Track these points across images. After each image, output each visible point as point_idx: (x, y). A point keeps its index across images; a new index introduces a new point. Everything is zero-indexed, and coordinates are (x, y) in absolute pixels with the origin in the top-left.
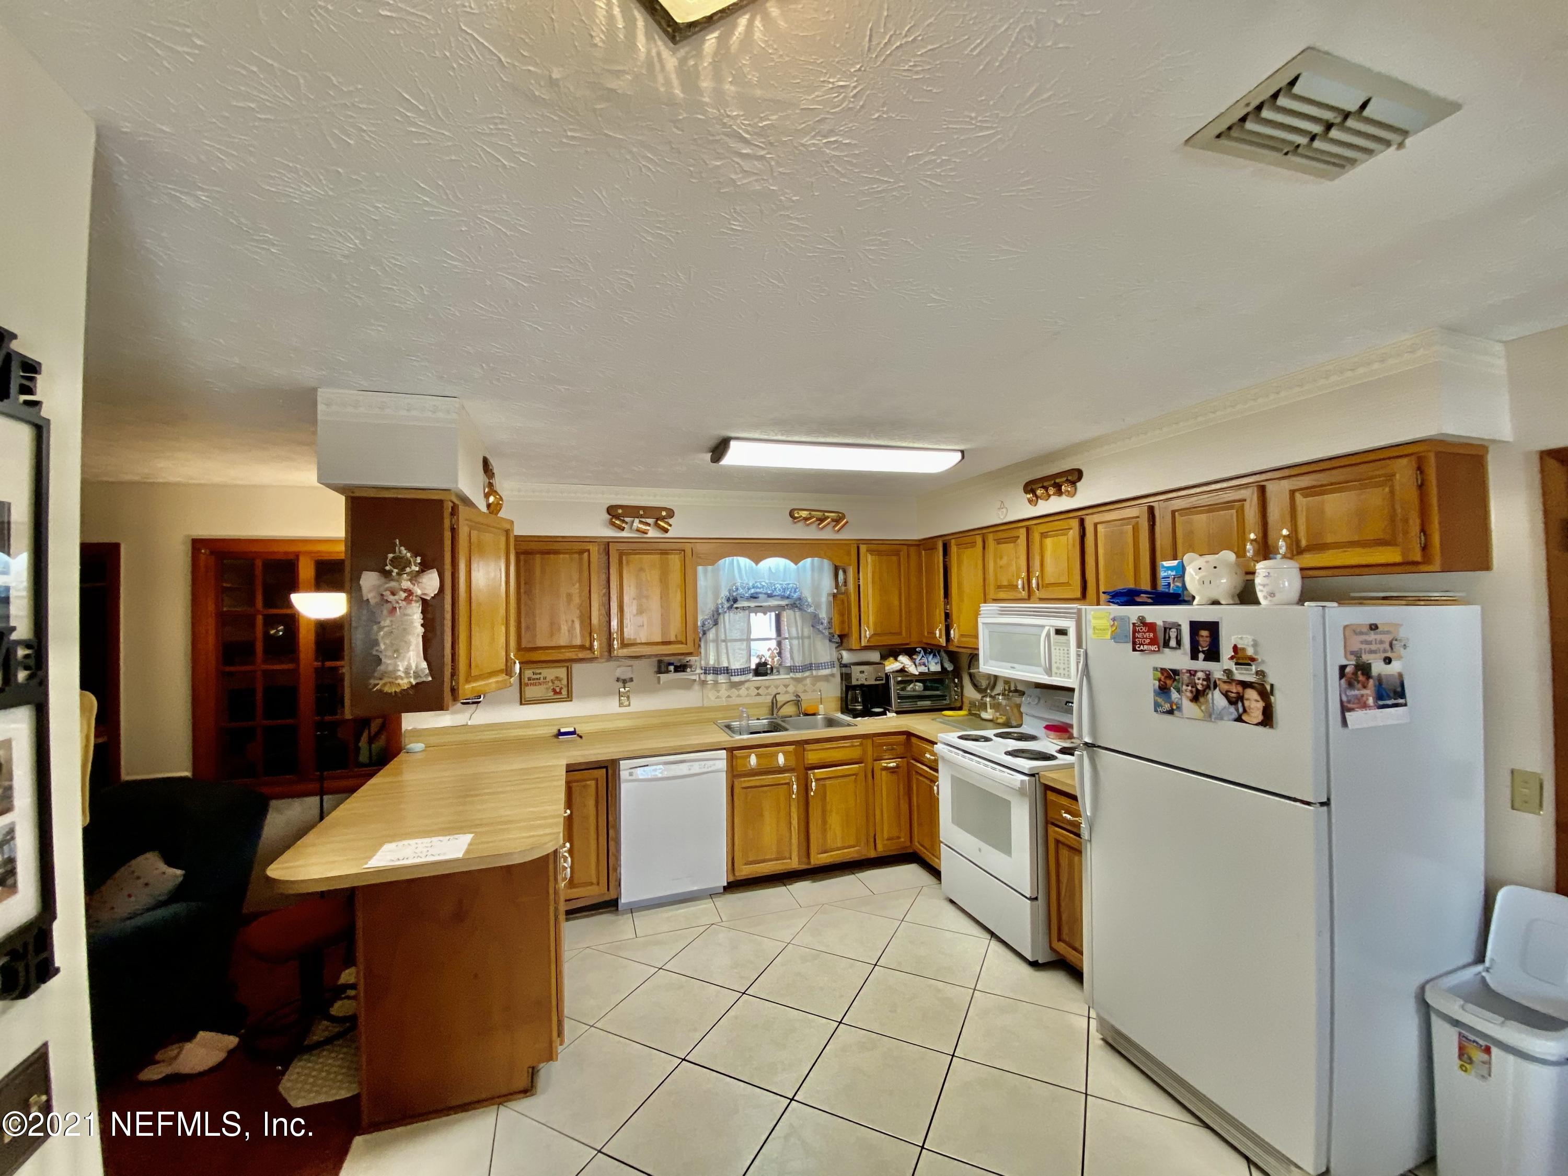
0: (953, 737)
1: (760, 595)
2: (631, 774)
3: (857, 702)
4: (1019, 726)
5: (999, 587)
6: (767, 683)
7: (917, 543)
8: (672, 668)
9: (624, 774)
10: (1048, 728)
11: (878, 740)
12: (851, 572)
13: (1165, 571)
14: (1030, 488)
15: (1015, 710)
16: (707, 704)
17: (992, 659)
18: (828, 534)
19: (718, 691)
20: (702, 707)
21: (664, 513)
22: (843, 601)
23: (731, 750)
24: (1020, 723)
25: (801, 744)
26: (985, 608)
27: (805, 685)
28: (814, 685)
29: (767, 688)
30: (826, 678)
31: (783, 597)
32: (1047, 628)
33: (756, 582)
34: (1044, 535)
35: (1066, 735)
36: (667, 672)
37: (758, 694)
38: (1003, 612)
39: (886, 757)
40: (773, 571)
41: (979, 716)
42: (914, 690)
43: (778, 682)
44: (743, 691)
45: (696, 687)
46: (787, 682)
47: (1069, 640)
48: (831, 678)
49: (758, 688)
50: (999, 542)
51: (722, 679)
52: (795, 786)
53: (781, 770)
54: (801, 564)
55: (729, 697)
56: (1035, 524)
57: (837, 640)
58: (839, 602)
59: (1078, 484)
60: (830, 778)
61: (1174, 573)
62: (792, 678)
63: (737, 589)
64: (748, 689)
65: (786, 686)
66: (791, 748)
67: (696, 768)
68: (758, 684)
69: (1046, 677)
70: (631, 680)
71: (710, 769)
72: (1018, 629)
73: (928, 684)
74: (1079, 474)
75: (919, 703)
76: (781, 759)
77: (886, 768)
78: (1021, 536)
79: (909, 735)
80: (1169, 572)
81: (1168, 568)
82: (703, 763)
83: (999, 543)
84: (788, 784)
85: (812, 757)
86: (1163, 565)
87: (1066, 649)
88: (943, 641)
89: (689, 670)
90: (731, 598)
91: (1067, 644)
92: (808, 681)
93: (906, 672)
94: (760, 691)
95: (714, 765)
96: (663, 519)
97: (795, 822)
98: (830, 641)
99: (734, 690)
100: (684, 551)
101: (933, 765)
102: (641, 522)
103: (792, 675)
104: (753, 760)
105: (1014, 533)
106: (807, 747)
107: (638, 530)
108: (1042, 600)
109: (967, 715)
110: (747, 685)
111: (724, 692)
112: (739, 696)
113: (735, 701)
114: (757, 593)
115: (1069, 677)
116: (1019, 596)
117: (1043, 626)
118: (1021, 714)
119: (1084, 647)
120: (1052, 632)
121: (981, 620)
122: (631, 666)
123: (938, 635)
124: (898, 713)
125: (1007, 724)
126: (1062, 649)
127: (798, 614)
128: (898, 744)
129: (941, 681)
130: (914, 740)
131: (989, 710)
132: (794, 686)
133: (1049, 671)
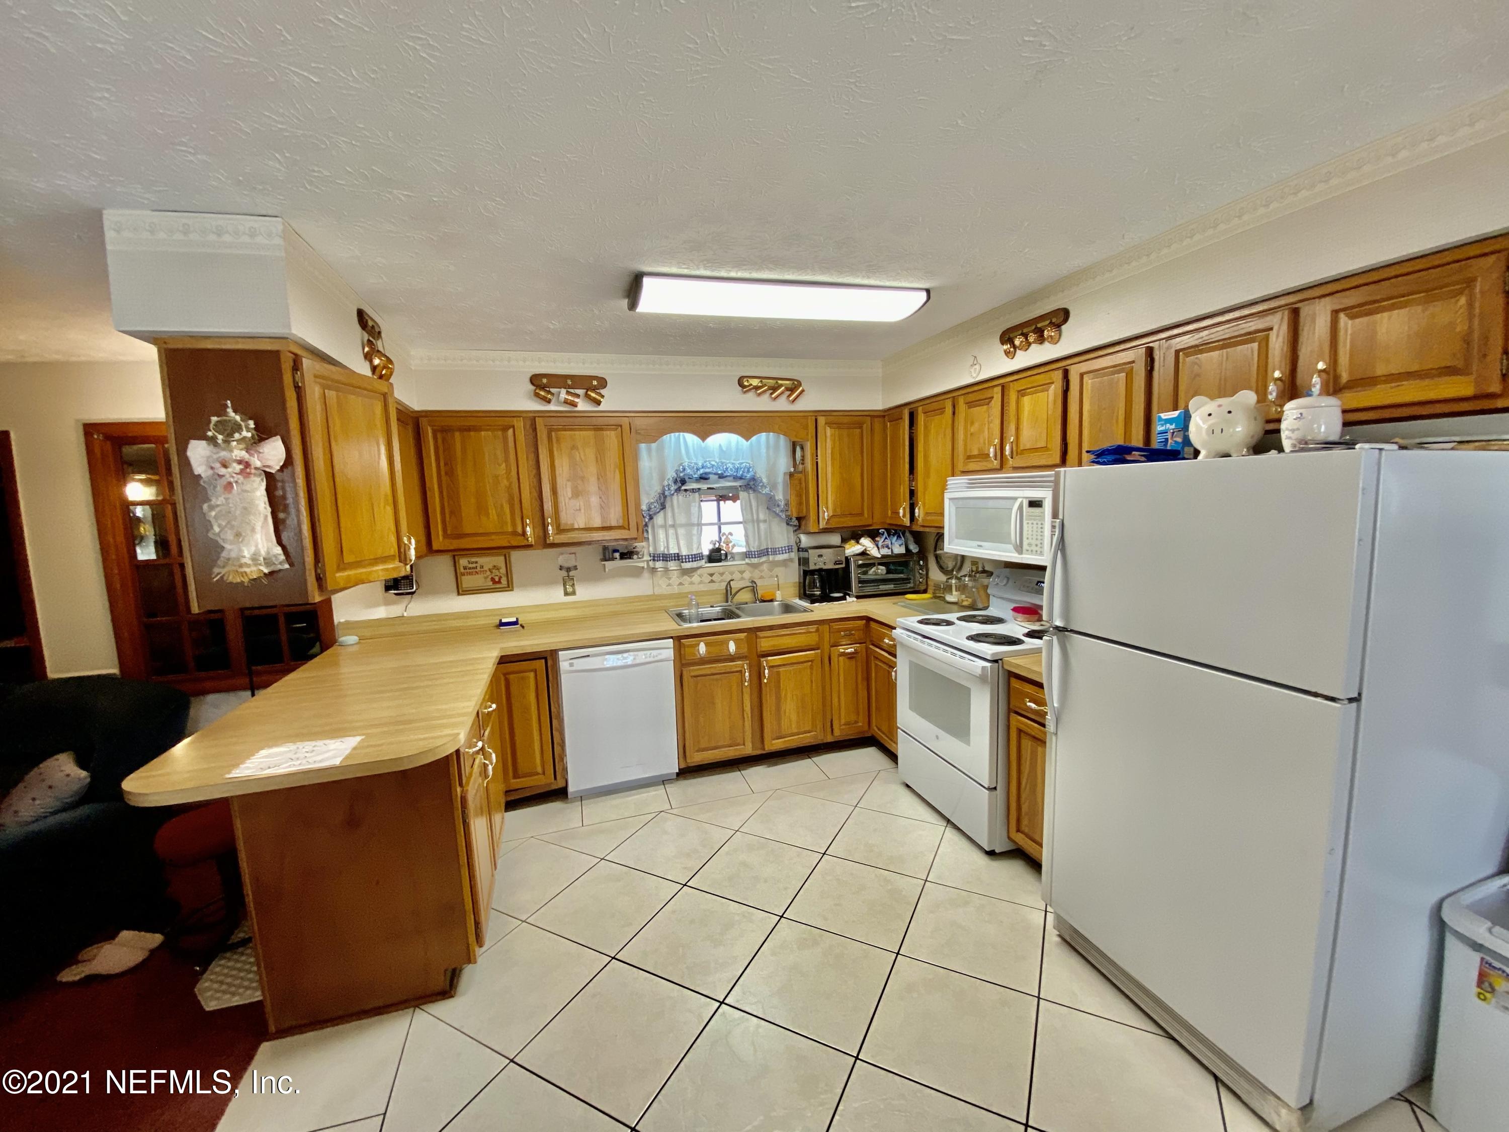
0: (912, 621)
1: (711, 476)
2: (571, 665)
3: (815, 587)
4: (986, 608)
5: (969, 457)
6: (721, 570)
7: (882, 414)
8: (617, 555)
9: (564, 665)
10: (1016, 610)
11: (836, 626)
12: (809, 447)
13: (1162, 425)
14: (1007, 338)
15: (982, 593)
16: (658, 591)
17: (957, 538)
18: (782, 404)
19: (669, 579)
20: (654, 595)
21: (595, 383)
22: (800, 480)
23: (678, 639)
24: (987, 605)
25: (753, 632)
26: (952, 481)
27: (761, 571)
28: (771, 570)
29: (722, 574)
30: (785, 563)
31: (736, 478)
32: (1019, 500)
33: (705, 462)
34: (1022, 393)
35: (1036, 617)
36: (613, 559)
37: (712, 581)
38: (972, 485)
39: (844, 643)
40: (724, 449)
41: (943, 599)
42: (876, 574)
43: (732, 569)
44: (696, 578)
45: (646, 574)
46: (743, 568)
47: (1044, 513)
48: (790, 564)
49: (711, 575)
50: (970, 405)
51: (672, 565)
52: (747, 674)
53: (732, 658)
54: (754, 438)
55: (681, 584)
56: (1012, 381)
57: (795, 524)
58: (797, 482)
59: (1063, 327)
60: (784, 665)
61: (1173, 426)
62: (747, 564)
63: (684, 469)
64: (700, 576)
65: (742, 572)
66: (743, 635)
67: (642, 657)
68: (711, 571)
69: (1016, 555)
70: (575, 568)
71: (656, 659)
72: (991, 503)
73: (892, 567)
74: (1064, 315)
75: (880, 587)
76: (732, 647)
77: (843, 654)
78: (995, 396)
79: (868, 619)
80: (1168, 425)
81: (1170, 421)
82: (648, 652)
83: (970, 407)
84: (740, 671)
85: (765, 644)
86: (1160, 419)
87: (1040, 523)
88: (907, 521)
89: (635, 557)
90: (678, 480)
91: (1042, 517)
92: (765, 567)
93: (868, 555)
94: (714, 578)
95: (660, 654)
96: (594, 389)
97: (748, 708)
98: (788, 524)
99: (686, 577)
100: (621, 426)
101: (891, 650)
102: (568, 393)
103: (747, 561)
104: (702, 648)
105: (988, 394)
106: (760, 634)
107: (566, 402)
108: (1016, 469)
109: (932, 598)
110: (699, 572)
111: (675, 579)
112: (692, 583)
113: (687, 588)
114: (706, 473)
115: (1041, 554)
116: (990, 466)
117: (1015, 499)
118: (988, 596)
119: (1061, 517)
120: (1026, 504)
121: (947, 496)
122: (574, 553)
123: (901, 515)
124: (858, 597)
125: (973, 607)
126: (1035, 522)
127: (752, 496)
128: (857, 629)
129: (905, 564)
130: (873, 625)
131: (954, 593)
132: (750, 572)
133: (1019, 549)
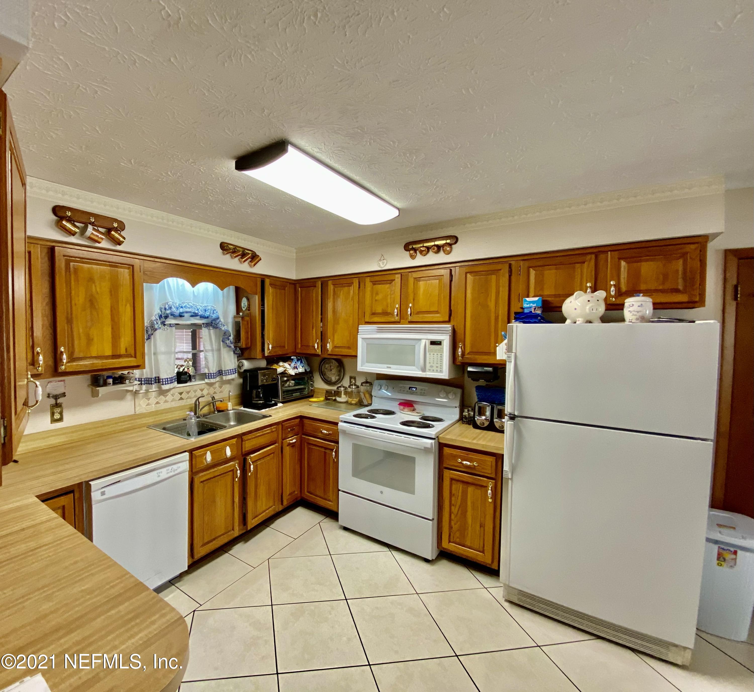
0: (349, 416)
1: (186, 315)
2: (103, 494)
3: (259, 397)
5: (374, 314)
6: (188, 389)
7: (293, 282)
8: (111, 381)
9: (95, 496)
10: (400, 404)
11: (287, 424)
12: (256, 299)
13: (528, 304)
14: (407, 247)
15: (367, 396)
16: (139, 410)
17: (367, 362)
18: (246, 267)
19: (149, 399)
20: (135, 415)
21: (116, 225)
22: (248, 322)
23: (191, 452)
24: (370, 402)
25: (240, 437)
26: (362, 328)
27: (215, 388)
28: (221, 387)
29: (188, 392)
30: (229, 382)
31: (202, 317)
32: (423, 342)
33: (183, 303)
34: (417, 280)
35: (412, 408)
36: (105, 384)
37: (181, 399)
38: (380, 331)
39: (290, 436)
40: (196, 294)
41: (335, 400)
42: (289, 386)
43: (195, 388)
44: (169, 397)
45: (129, 397)
46: (203, 386)
47: (443, 348)
48: (232, 381)
49: (181, 394)
50: (374, 283)
51: (154, 387)
52: (239, 472)
53: (228, 461)
54: (225, 290)
55: (157, 403)
56: (410, 272)
57: (239, 352)
58: (246, 323)
59: (453, 246)
60: (260, 459)
61: (535, 305)
62: (207, 383)
63: (170, 308)
64: (173, 395)
65: (202, 390)
66: (234, 441)
67: (164, 473)
68: (181, 390)
69: (421, 373)
70: (64, 395)
71: (176, 472)
72: (390, 342)
73: (297, 381)
74: (456, 239)
75: (294, 394)
76: (228, 452)
77: (289, 444)
78: (396, 279)
79: (301, 418)
80: (531, 304)
82: (170, 468)
83: (374, 284)
84: (233, 470)
85: (248, 445)
86: (526, 301)
87: (439, 354)
88: (319, 352)
89: (127, 381)
90: (163, 316)
91: (442, 351)
92: (217, 385)
93: (286, 373)
94: (183, 396)
95: (179, 467)
96: (116, 230)
97: (237, 500)
98: (234, 353)
99: (162, 397)
100: (133, 266)
101: (332, 438)
102: (94, 229)
103: (207, 381)
104: (209, 457)
105: (391, 277)
106: (245, 438)
107: (90, 238)
108: (411, 322)
109: (324, 400)
110: (172, 392)
111: (153, 400)
112: (166, 401)
113: (163, 406)
114: (183, 313)
115: (441, 372)
116: (393, 320)
117: (420, 340)
118: (371, 396)
119: (514, 351)
120: (428, 343)
121: (359, 337)
122: (64, 381)
123: (316, 347)
124: (282, 403)
125: (361, 404)
126: (435, 354)
127: (212, 331)
128: (296, 425)
130: (306, 421)
131: (343, 396)
132: (208, 389)
133: (424, 370)
